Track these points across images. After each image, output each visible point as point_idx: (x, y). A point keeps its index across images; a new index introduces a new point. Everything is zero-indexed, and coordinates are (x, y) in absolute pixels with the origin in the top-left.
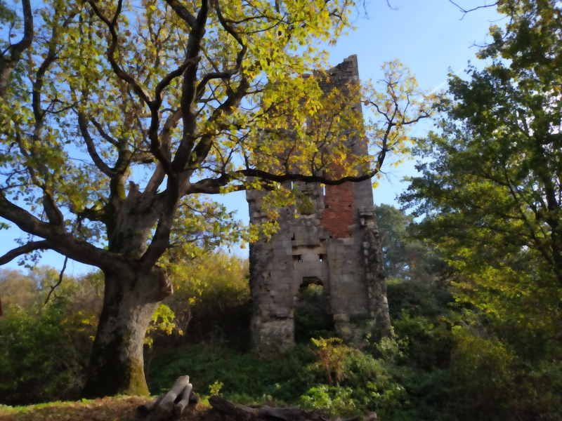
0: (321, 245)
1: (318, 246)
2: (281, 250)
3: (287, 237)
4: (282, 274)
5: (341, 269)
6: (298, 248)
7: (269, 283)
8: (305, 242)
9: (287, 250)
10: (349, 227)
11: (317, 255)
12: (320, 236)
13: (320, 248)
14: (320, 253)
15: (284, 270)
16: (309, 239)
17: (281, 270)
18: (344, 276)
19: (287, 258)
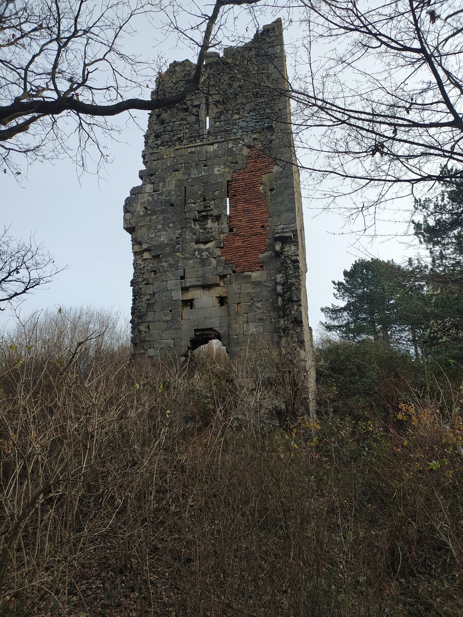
0: (222, 284)
1: (218, 285)
2: (165, 293)
3: (174, 275)
4: (165, 325)
5: (246, 315)
6: (191, 289)
7: (147, 339)
8: (199, 281)
9: (173, 293)
10: (261, 256)
11: (215, 299)
12: (220, 271)
13: (219, 288)
14: (218, 295)
15: (168, 321)
16: (203, 277)
17: (164, 321)
18: (251, 325)
19: (173, 304)
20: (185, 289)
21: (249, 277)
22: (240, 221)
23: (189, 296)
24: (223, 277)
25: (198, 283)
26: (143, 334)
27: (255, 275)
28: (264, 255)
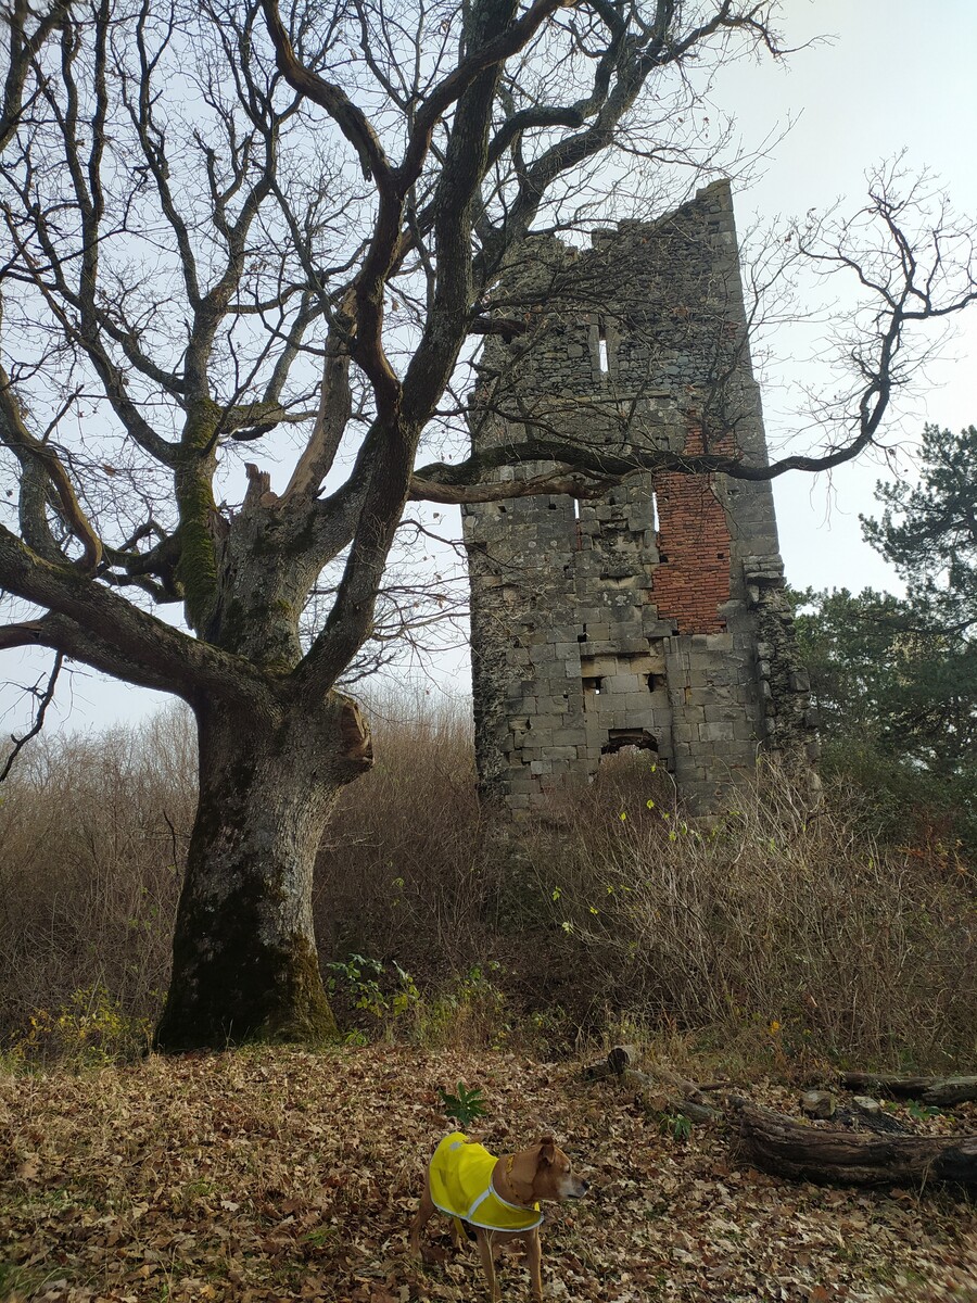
0: (652, 653)
1: (646, 654)
2: (554, 665)
3: (566, 634)
4: (557, 722)
5: (701, 709)
6: (596, 659)
7: (527, 744)
8: (613, 646)
9: (568, 666)
10: (720, 607)
11: (641, 677)
12: (650, 630)
13: (649, 659)
14: (648, 672)
15: (562, 714)
16: (621, 639)
17: (556, 715)
18: (712, 726)
19: (569, 685)
20: (587, 659)
21: (703, 643)
22: (679, 544)
23: (594, 670)
24: (653, 640)
25: (612, 650)
26: (519, 737)
27: (712, 640)
28: (726, 606)
